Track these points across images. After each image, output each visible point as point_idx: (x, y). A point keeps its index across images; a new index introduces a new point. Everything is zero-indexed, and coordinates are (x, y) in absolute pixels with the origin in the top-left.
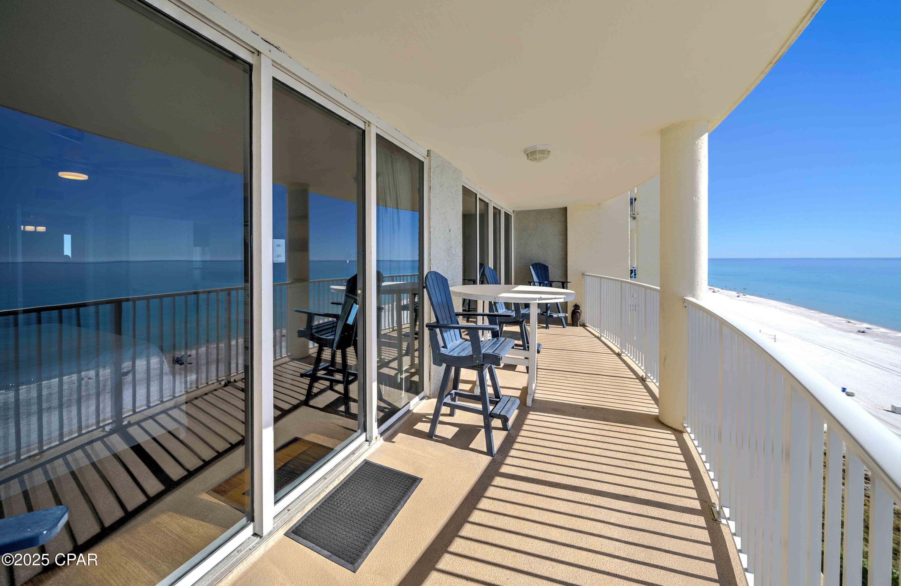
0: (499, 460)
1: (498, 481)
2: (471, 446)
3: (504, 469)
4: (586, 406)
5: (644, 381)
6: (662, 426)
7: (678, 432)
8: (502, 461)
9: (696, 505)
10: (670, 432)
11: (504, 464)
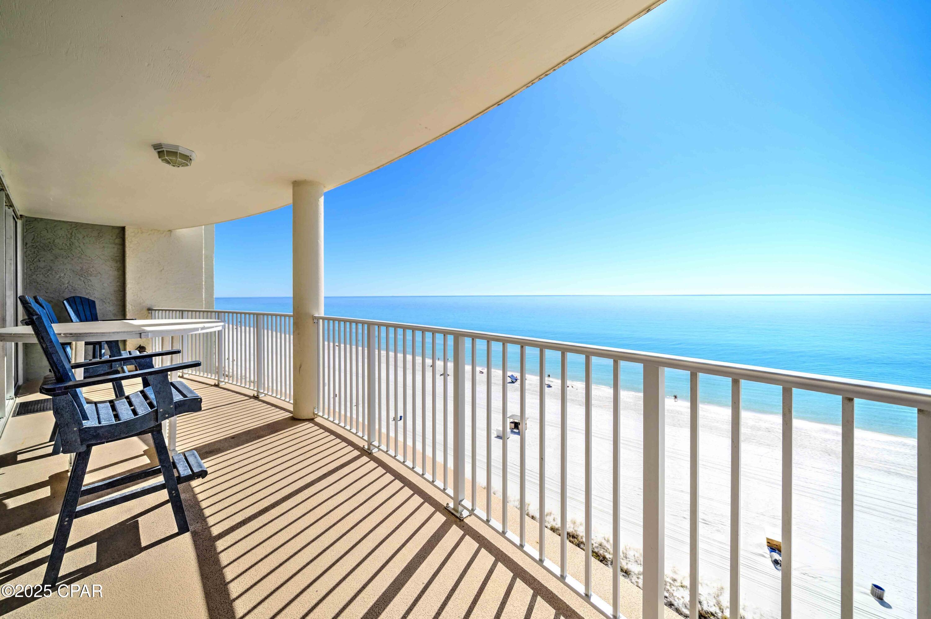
0: (201, 528)
1: (220, 545)
2: (143, 544)
3: (215, 531)
4: (234, 435)
5: (258, 398)
6: (298, 422)
7: (311, 420)
8: (206, 527)
9: (356, 453)
10: (308, 423)
11: (211, 527)
